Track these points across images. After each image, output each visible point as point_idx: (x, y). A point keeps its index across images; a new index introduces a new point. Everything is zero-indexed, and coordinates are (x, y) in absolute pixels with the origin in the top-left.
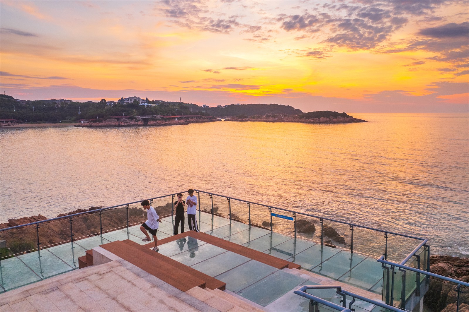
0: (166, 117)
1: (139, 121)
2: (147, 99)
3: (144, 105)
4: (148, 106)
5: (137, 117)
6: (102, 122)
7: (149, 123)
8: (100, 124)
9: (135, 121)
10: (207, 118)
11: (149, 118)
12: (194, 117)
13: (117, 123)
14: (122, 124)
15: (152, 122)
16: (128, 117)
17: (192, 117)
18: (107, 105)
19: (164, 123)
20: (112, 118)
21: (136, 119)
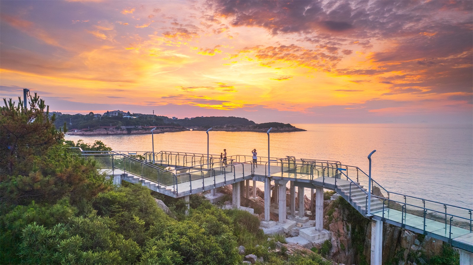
0: (146, 127)
1: (124, 130)
2: (128, 112)
3: (127, 117)
4: (130, 118)
5: (122, 127)
6: (93, 131)
7: (132, 132)
8: (92, 133)
9: (121, 130)
10: (178, 128)
11: (132, 128)
12: (168, 127)
13: (105, 132)
14: (110, 133)
15: (135, 132)
16: (115, 127)
17: (166, 127)
18: (95, 117)
19: (144, 132)
20: (101, 128)
21: (121, 128)
